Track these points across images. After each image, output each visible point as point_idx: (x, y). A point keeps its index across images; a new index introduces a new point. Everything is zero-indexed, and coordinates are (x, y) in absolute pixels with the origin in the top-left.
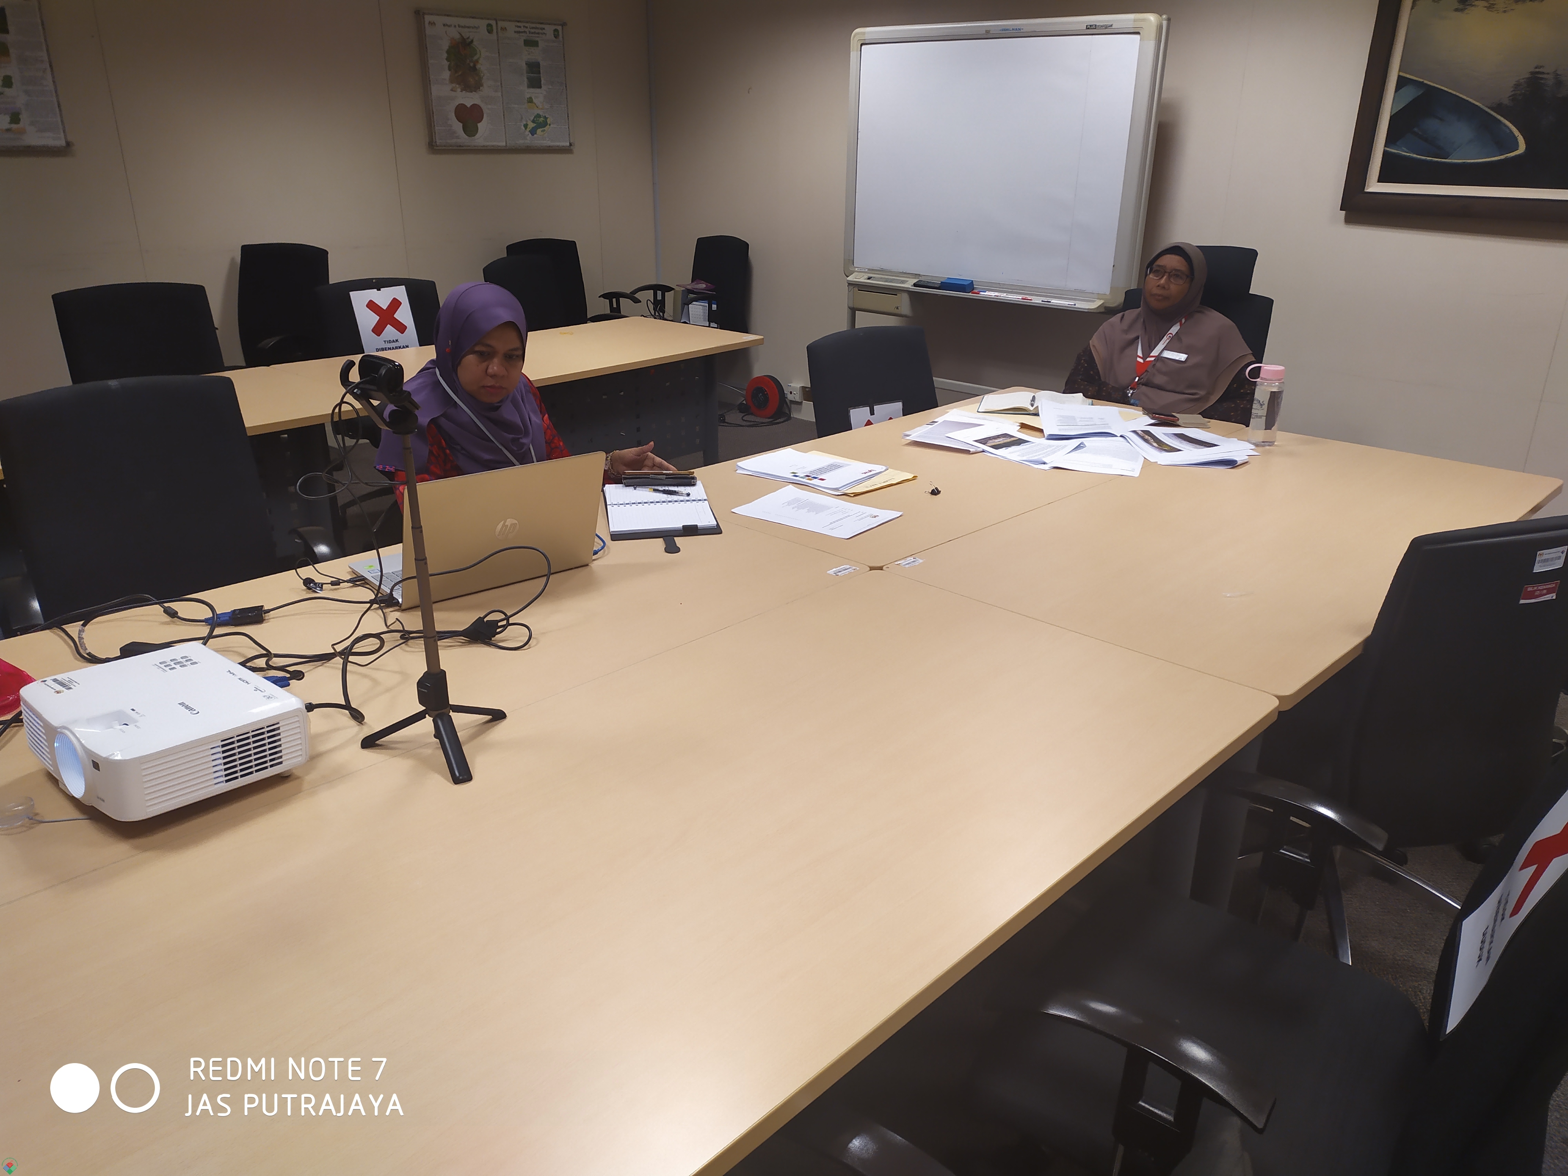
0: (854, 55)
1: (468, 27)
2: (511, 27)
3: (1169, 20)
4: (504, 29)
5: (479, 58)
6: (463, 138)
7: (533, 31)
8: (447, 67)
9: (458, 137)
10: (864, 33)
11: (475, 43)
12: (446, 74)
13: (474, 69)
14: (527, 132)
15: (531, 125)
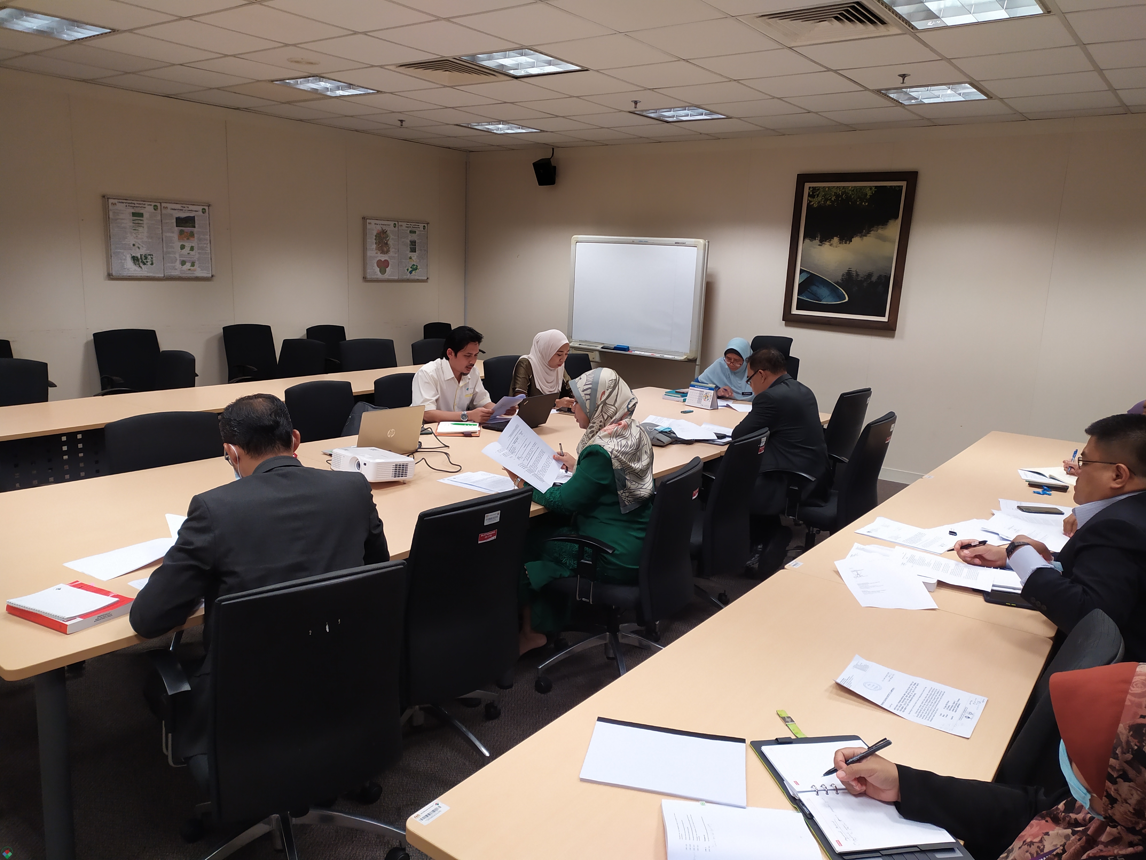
0: (573, 246)
1: (386, 225)
2: (404, 224)
3: (709, 242)
4: (401, 226)
5: (389, 239)
6: (379, 275)
7: (414, 226)
8: (375, 243)
9: (377, 275)
10: (578, 238)
11: (388, 232)
12: (374, 246)
13: (387, 244)
14: (408, 273)
15: (410, 269)
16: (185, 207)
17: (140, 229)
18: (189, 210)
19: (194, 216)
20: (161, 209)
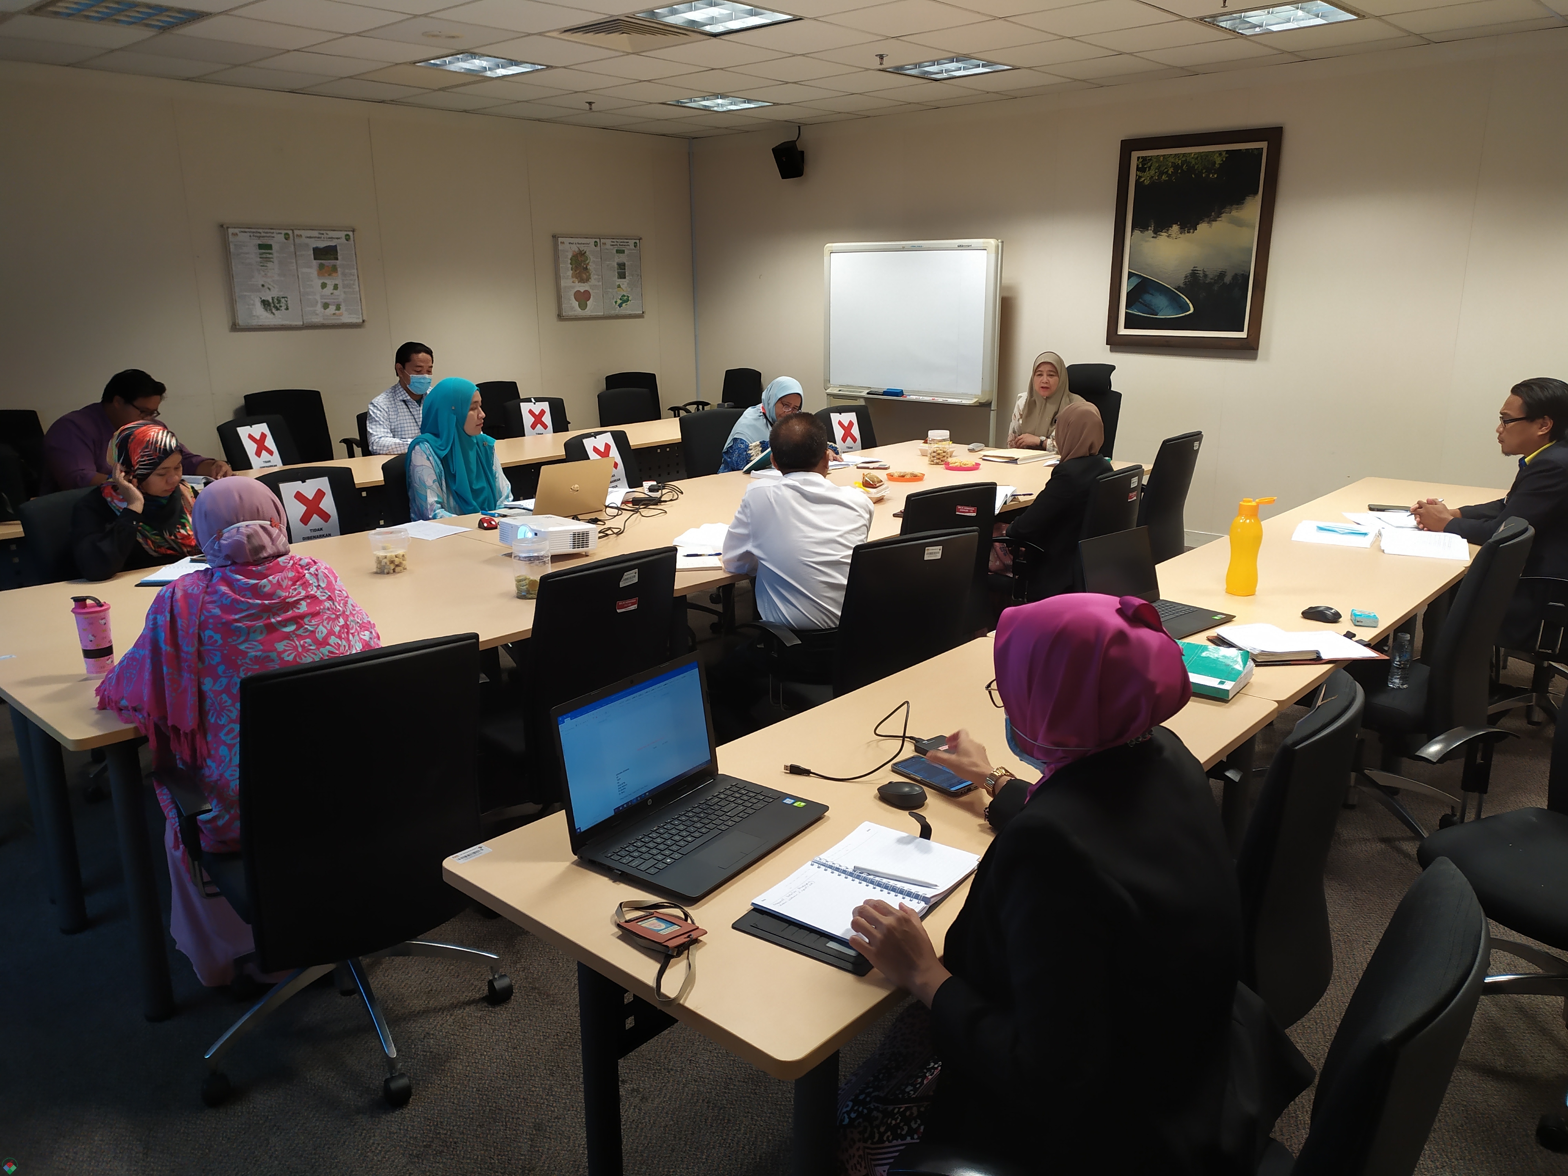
0: (826, 259)
1: (584, 244)
2: (608, 242)
3: (1002, 242)
4: (605, 244)
5: (589, 263)
6: (578, 311)
7: (621, 244)
8: (570, 269)
9: (575, 311)
10: (831, 247)
11: (587, 253)
12: (570, 273)
13: (586, 269)
14: (617, 306)
15: (619, 302)
16: (323, 234)
17: (269, 265)
18: (329, 238)
19: (336, 246)
20: (294, 237)
